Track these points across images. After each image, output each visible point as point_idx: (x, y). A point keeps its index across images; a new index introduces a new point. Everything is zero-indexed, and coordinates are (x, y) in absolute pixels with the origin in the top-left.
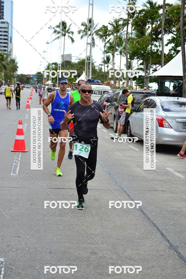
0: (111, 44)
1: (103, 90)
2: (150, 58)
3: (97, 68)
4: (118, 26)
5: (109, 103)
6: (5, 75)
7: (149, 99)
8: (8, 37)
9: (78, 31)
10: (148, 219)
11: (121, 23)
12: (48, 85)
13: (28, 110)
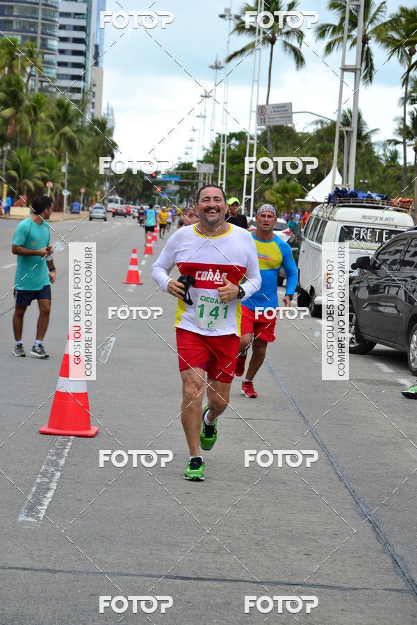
1: (389, 225)
6: (73, 170)
8: (87, 47)
9: (320, 29)
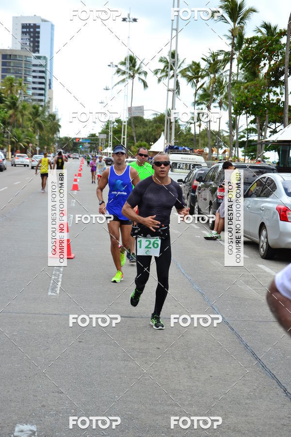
0: (205, 90)
1: (193, 162)
2: (267, 113)
3: (183, 128)
4: (216, 62)
5: (202, 183)
6: (41, 138)
7: (265, 177)
8: (46, 80)
9: (155, 71)
10: (264, 367)
11: (221, 57)
12: (106, 154)
13: (75, 193)
